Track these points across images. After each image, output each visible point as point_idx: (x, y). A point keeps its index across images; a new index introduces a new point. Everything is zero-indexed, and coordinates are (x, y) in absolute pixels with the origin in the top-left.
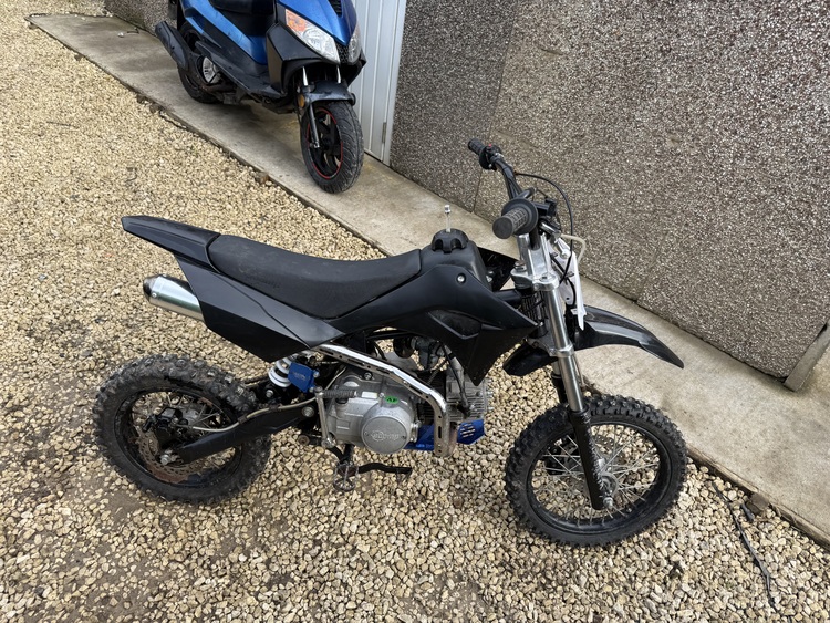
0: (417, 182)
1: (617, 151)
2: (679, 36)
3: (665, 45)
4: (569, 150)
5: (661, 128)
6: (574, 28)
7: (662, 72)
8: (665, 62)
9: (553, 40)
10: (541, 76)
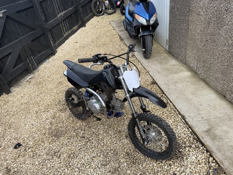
0: (173, 56)
1: (216, 45)
2: (230, 4)
3: (227, 8)
4: (205, 45)
5: (228, 36)
6: (204, 6)
7: (226, 17)
8: (227, 14)
9: (199, 11)
10: (197, 23)
